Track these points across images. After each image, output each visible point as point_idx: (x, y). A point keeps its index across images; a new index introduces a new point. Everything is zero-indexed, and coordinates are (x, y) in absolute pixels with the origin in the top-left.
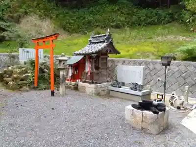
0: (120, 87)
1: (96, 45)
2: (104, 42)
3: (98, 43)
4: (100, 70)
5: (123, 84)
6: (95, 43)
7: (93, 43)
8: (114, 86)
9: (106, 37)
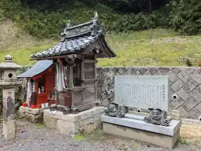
0: (123, 116)
1: (73, 42)
2: (89, 34)
3: (77, 37)
4: (83, 86)
5: (127, 109)
6: (73, 38)
7: (69, 39)
8: (111, 114)
9: (91, 26)
